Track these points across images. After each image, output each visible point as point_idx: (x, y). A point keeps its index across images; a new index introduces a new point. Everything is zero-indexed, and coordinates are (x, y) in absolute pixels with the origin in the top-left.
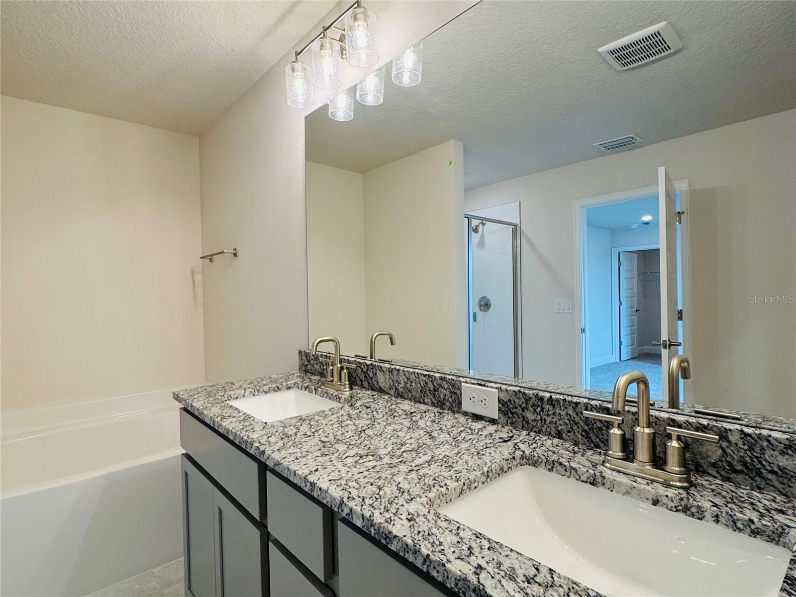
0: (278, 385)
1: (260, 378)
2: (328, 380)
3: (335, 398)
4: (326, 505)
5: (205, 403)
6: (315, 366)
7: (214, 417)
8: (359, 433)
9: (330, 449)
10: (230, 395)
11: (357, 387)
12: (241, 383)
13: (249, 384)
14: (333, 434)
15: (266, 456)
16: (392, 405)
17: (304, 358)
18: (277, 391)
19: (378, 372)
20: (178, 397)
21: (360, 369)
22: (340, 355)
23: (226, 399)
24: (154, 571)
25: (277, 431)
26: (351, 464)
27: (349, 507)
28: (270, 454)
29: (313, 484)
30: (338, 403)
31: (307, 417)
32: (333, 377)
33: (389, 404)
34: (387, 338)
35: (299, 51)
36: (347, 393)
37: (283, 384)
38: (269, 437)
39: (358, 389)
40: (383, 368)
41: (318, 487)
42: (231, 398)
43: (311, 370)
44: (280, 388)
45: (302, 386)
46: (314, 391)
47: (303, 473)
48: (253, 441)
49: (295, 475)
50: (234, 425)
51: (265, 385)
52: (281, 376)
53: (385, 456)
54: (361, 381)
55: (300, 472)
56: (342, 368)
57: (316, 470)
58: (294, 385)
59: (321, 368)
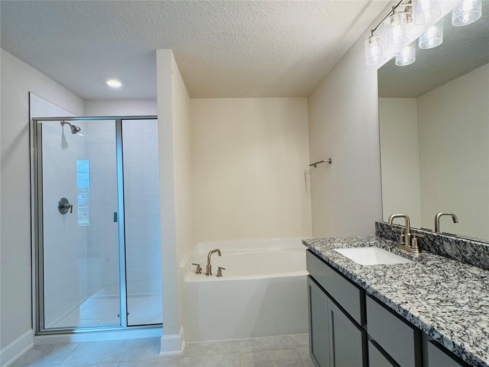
0: (364, 243)
1: (350, 237)
2: (400, 243)
3: (408, 257)
4: (418, 328)
5: (321, 248)
6: (388, 233)
7: (329, 257)
8: (435, 284)
9: (414, 290)
10: (334, 246)
11: (425, 251)
12: (339, 239)
13: (344, 240)
14: (413, 281)
15: (366, 286)
16: (460, 268)
17: (380, 227)
18: (363, 247)
19: (445, 242)
20: (305, 243)
21: (427, 238)
22: (410, 228)
23: (332, 248)
24: (291, 336)
25: (370, 272)
26: (435, 305)
27: (440, 334)
28: (370, 285)
29: (405, 311)
30: (410, 260)
31: (390, 266)
32: (404, 242)
33: (458, 267)
34: (450, 218)
35: (374, 29)
36: (417, 254)
37: (367, 243)
38: (366, 275)
39: (426, 252)
40: (449, 240)
41: (411, 314)
42: (335, 247)
43: (385, 236)
44: (364, 245)
45: (380, 246)
46: (390, 250)
47: (397, 302)
48: (357, 275)
49: (390, 302)
50: (341, 263)
51: (355, 242)
52: (364, 237)
53: (463, 305)
54: (428, 247)
55: (394, 301)
56: (412, 237)
57: (407, 302)
58: (374, 244)
59: (393, 235)
